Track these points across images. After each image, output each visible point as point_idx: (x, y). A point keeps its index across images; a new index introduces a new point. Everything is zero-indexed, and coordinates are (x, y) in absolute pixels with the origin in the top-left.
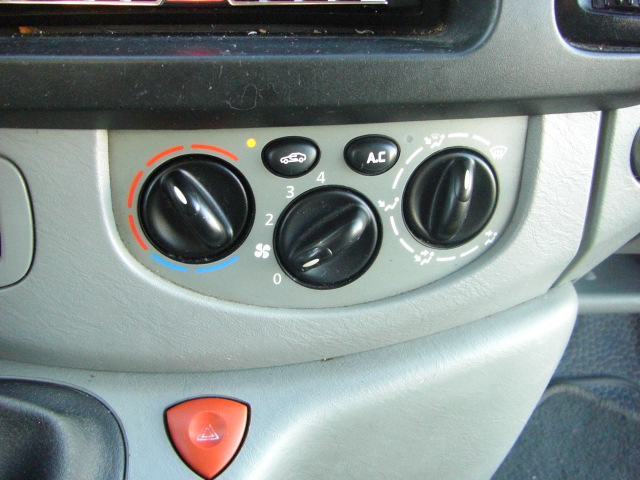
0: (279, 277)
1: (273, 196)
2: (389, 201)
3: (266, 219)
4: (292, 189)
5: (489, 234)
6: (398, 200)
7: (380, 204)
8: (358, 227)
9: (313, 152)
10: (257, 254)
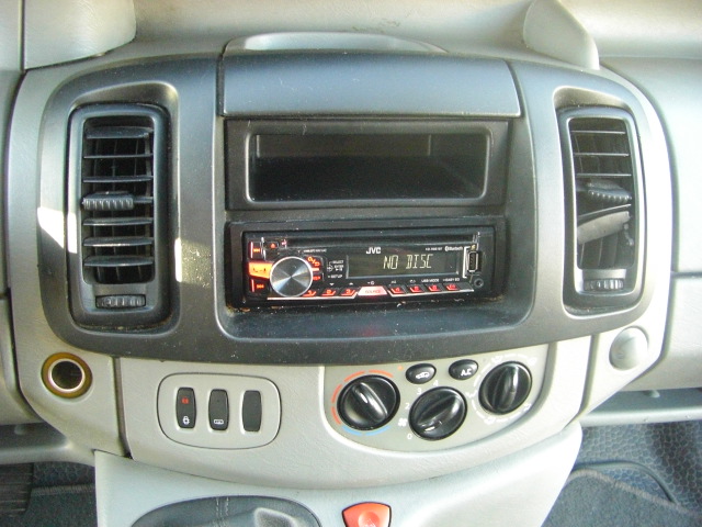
0: (411, 435)
1: (410, 394)
2: (472, 392)
3: (406, 406)
4: (420, 390)
5: (527, 405)
6: (477, 392)
7: (467, 395)
8: (455, 408)
9: (432, 370)
10: (400, 424)
